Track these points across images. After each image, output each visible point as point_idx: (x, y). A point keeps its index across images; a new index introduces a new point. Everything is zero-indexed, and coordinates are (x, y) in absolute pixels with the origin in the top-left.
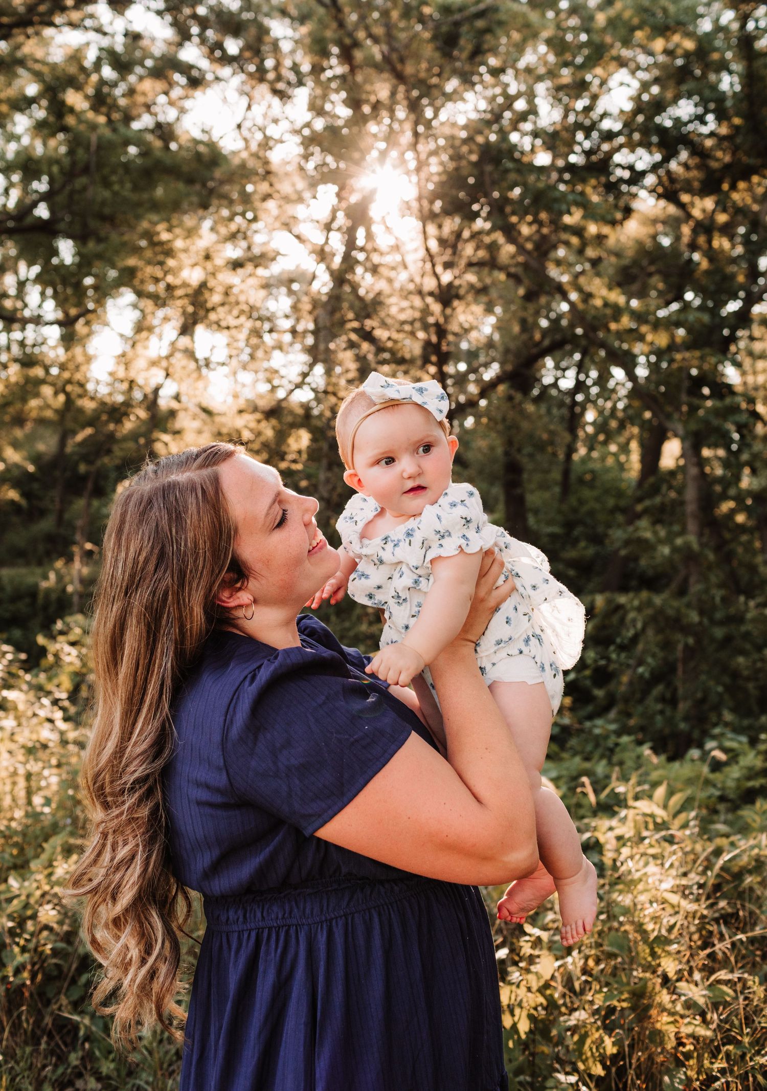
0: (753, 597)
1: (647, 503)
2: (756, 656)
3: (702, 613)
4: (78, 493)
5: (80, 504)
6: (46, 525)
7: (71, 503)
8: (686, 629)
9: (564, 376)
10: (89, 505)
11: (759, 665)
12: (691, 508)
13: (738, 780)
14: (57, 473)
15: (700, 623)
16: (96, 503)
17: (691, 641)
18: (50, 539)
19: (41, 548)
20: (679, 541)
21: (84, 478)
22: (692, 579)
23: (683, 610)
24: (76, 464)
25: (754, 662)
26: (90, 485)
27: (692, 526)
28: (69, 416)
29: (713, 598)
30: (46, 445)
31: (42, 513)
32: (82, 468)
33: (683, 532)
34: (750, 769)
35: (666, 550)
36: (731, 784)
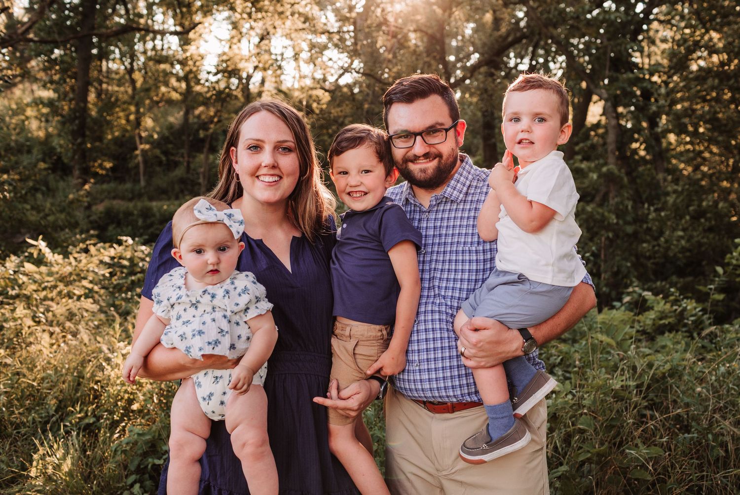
0: (653, 205)
1: (581, 145)
2: (655, 243)
3: (618, 217)
4: (200, 150)
5: (201, 157)
6: (179, 172)
7: (194, 157)
8: (609, 227)
9: (521, 63)
10: (207, 158)
11: (656, 248)
12: (611, 147)
13: (654, 320)
14: (184, 138)
15: (617, 224)
16: (211, 157)
17: (611, 235)
18: (182, 181)
19: (177, 187)
20: (604, 169)
21: (203, 141)
22: (611, 195)
23: (606, 214)
24: (197, 131)
25: (654, 246)
26: (207, 146)
27: (611, 159)
28: (190, 98)
29: (627, 207)
30: (175, 118)
31: (176, 164)
32: (202, 134)
33: (606, 164)
34: (662, 312)
35: (595, 176)
36: (649, 322)
